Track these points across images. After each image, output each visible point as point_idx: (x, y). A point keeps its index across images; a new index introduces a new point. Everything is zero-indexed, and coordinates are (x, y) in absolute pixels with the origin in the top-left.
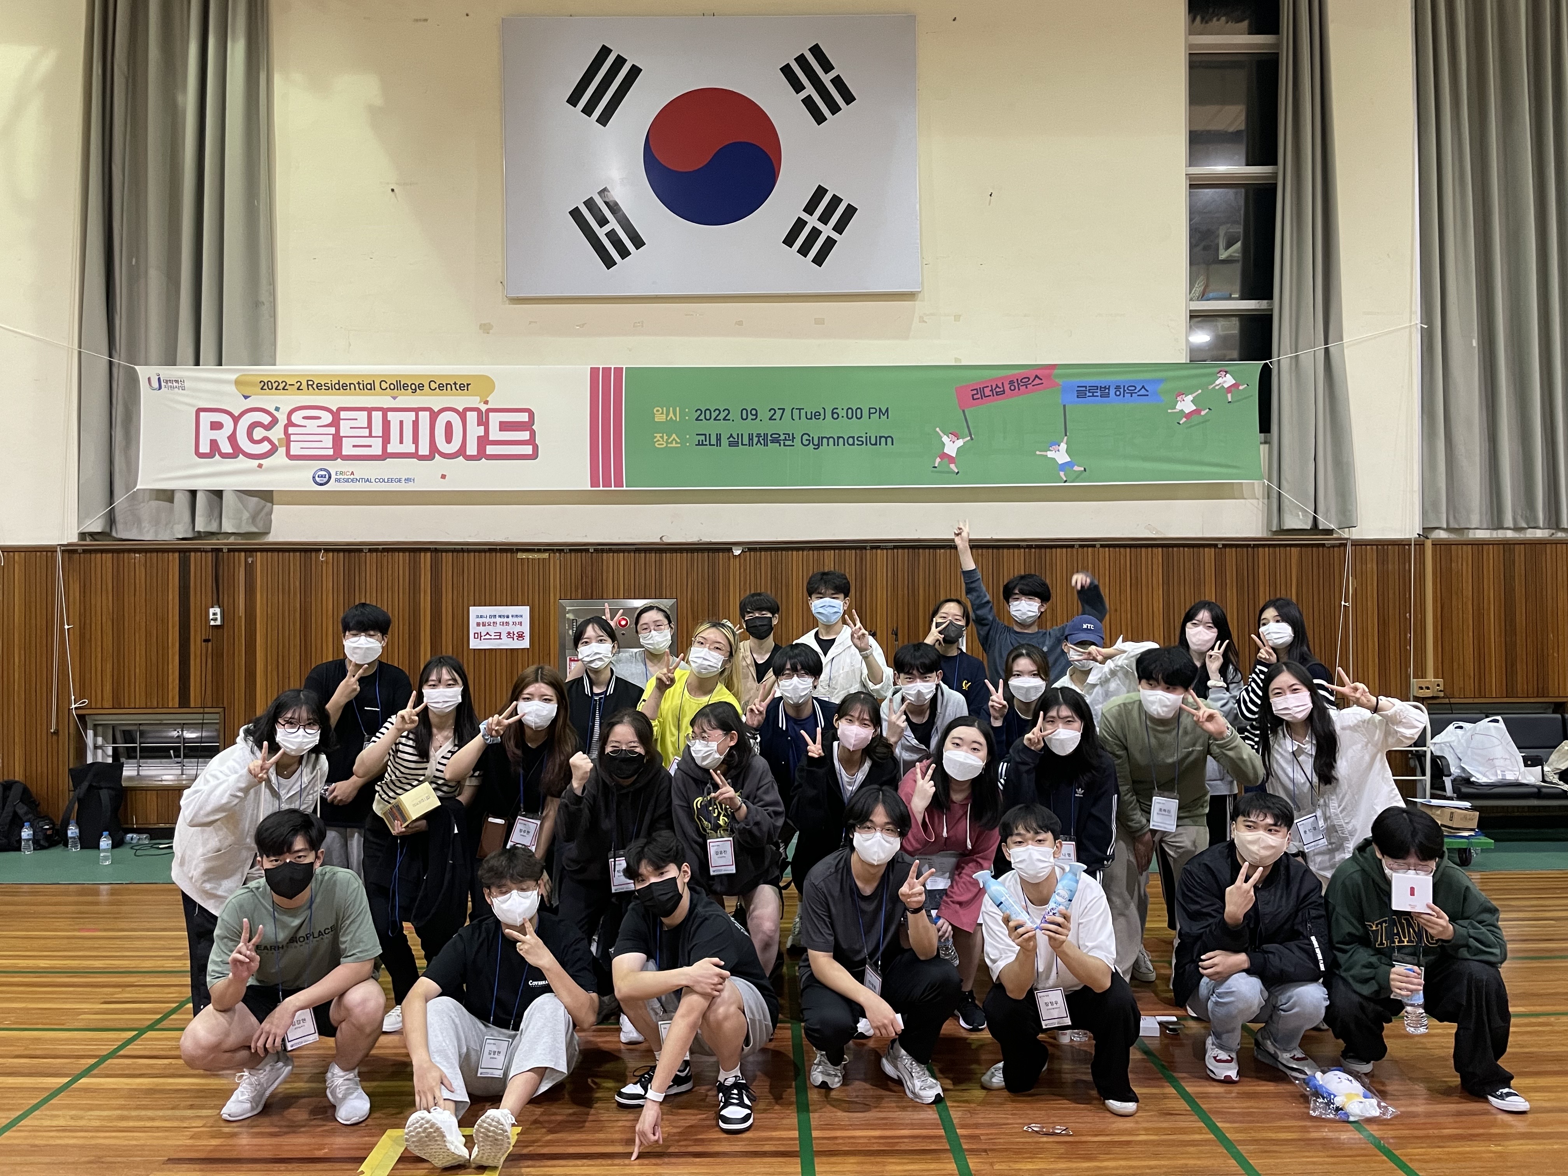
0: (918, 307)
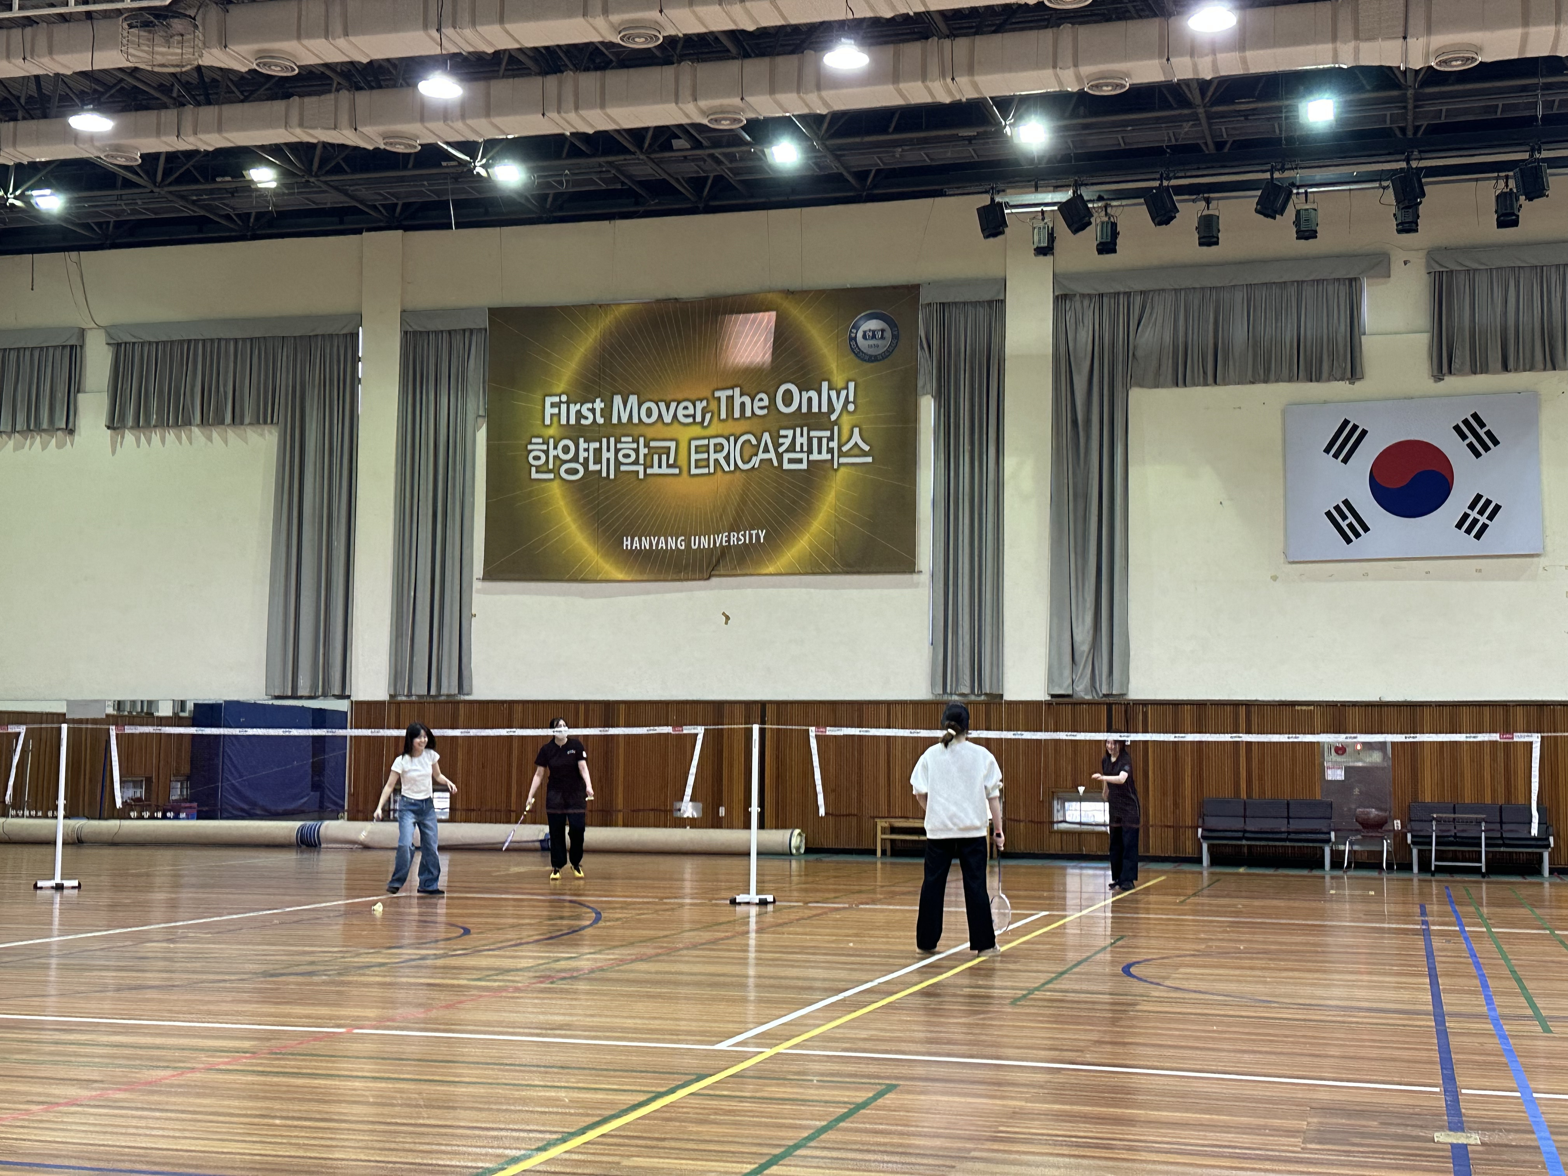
0: (1542, 561)
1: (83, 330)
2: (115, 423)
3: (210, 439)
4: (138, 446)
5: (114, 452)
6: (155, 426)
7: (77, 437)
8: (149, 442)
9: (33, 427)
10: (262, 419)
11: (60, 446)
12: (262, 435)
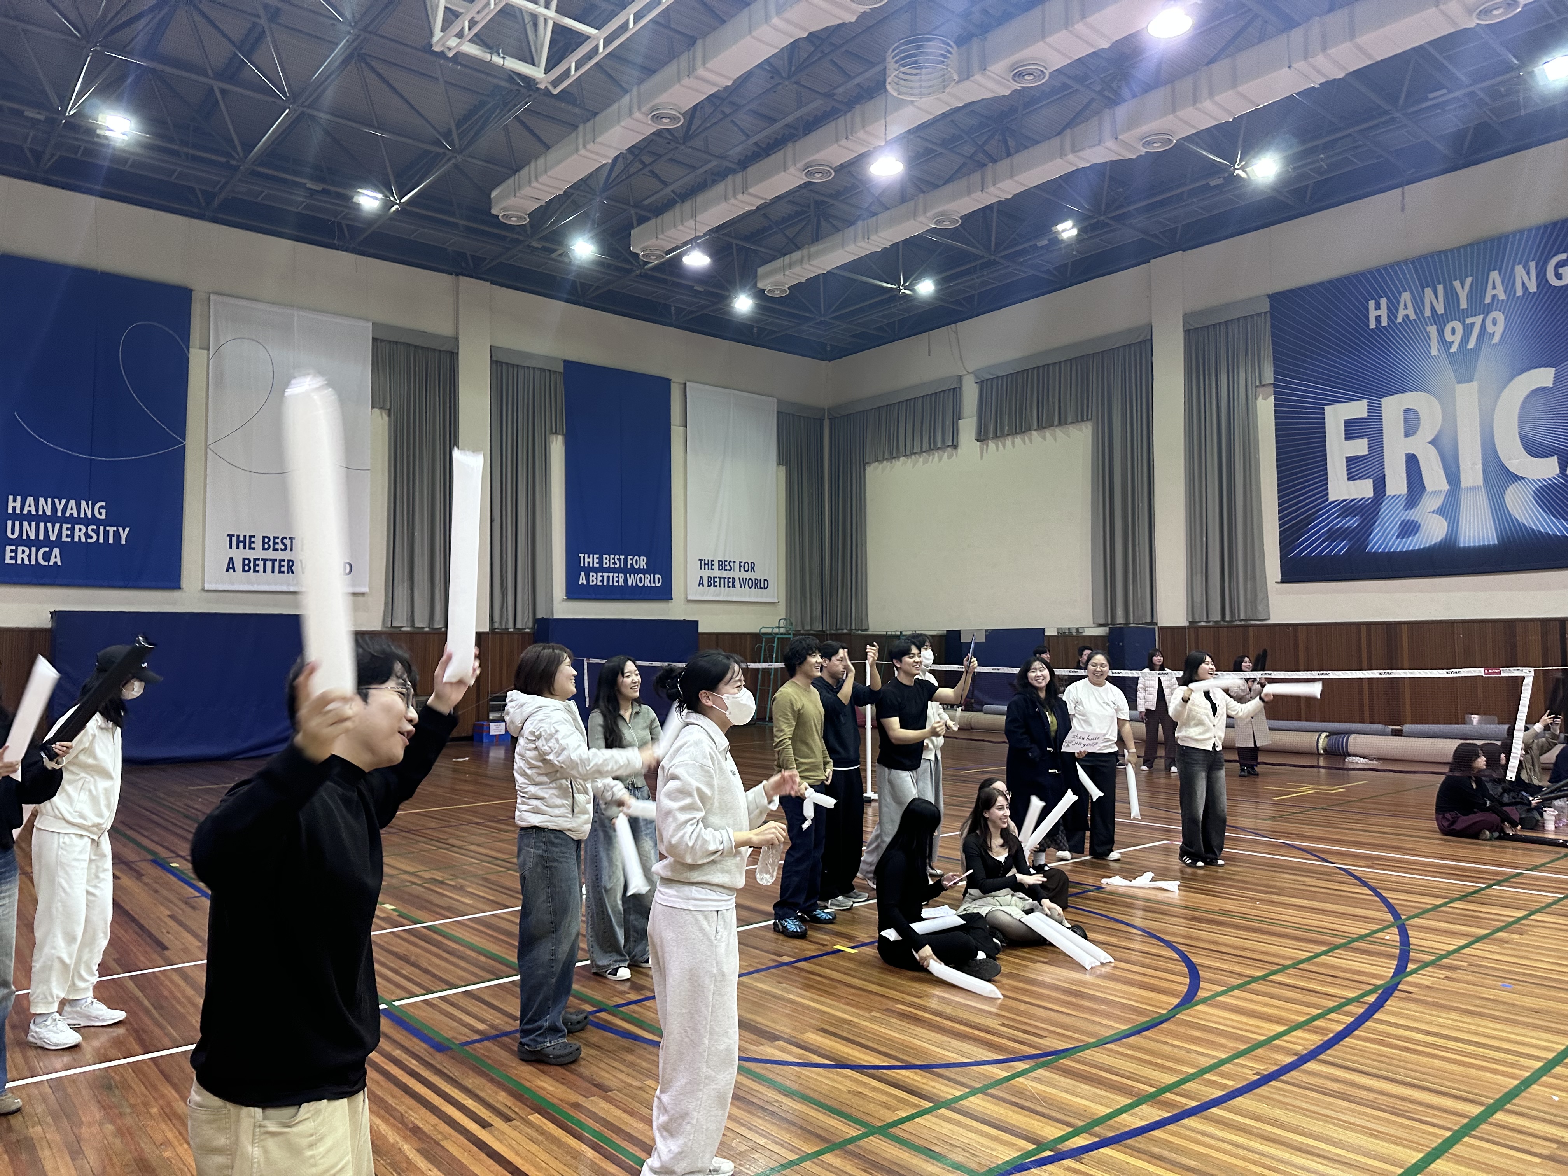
1: (961, 376)
2: (982, 437)
3: (1044, 438)
4: (998, 450)
5: (982, 458)
6: (1008, 435)
7: (959, 450)
8: (1004, 447)
9: (933, 448)
10: (1080, 419)
11: (950, 457)
12: (1080, 430)
